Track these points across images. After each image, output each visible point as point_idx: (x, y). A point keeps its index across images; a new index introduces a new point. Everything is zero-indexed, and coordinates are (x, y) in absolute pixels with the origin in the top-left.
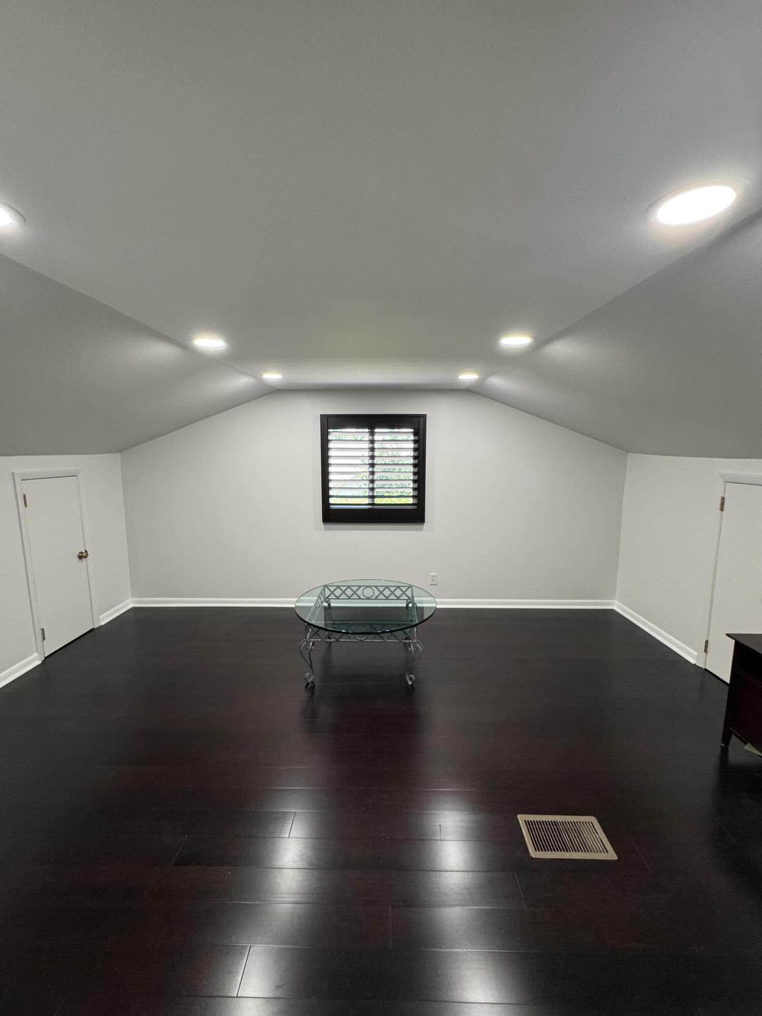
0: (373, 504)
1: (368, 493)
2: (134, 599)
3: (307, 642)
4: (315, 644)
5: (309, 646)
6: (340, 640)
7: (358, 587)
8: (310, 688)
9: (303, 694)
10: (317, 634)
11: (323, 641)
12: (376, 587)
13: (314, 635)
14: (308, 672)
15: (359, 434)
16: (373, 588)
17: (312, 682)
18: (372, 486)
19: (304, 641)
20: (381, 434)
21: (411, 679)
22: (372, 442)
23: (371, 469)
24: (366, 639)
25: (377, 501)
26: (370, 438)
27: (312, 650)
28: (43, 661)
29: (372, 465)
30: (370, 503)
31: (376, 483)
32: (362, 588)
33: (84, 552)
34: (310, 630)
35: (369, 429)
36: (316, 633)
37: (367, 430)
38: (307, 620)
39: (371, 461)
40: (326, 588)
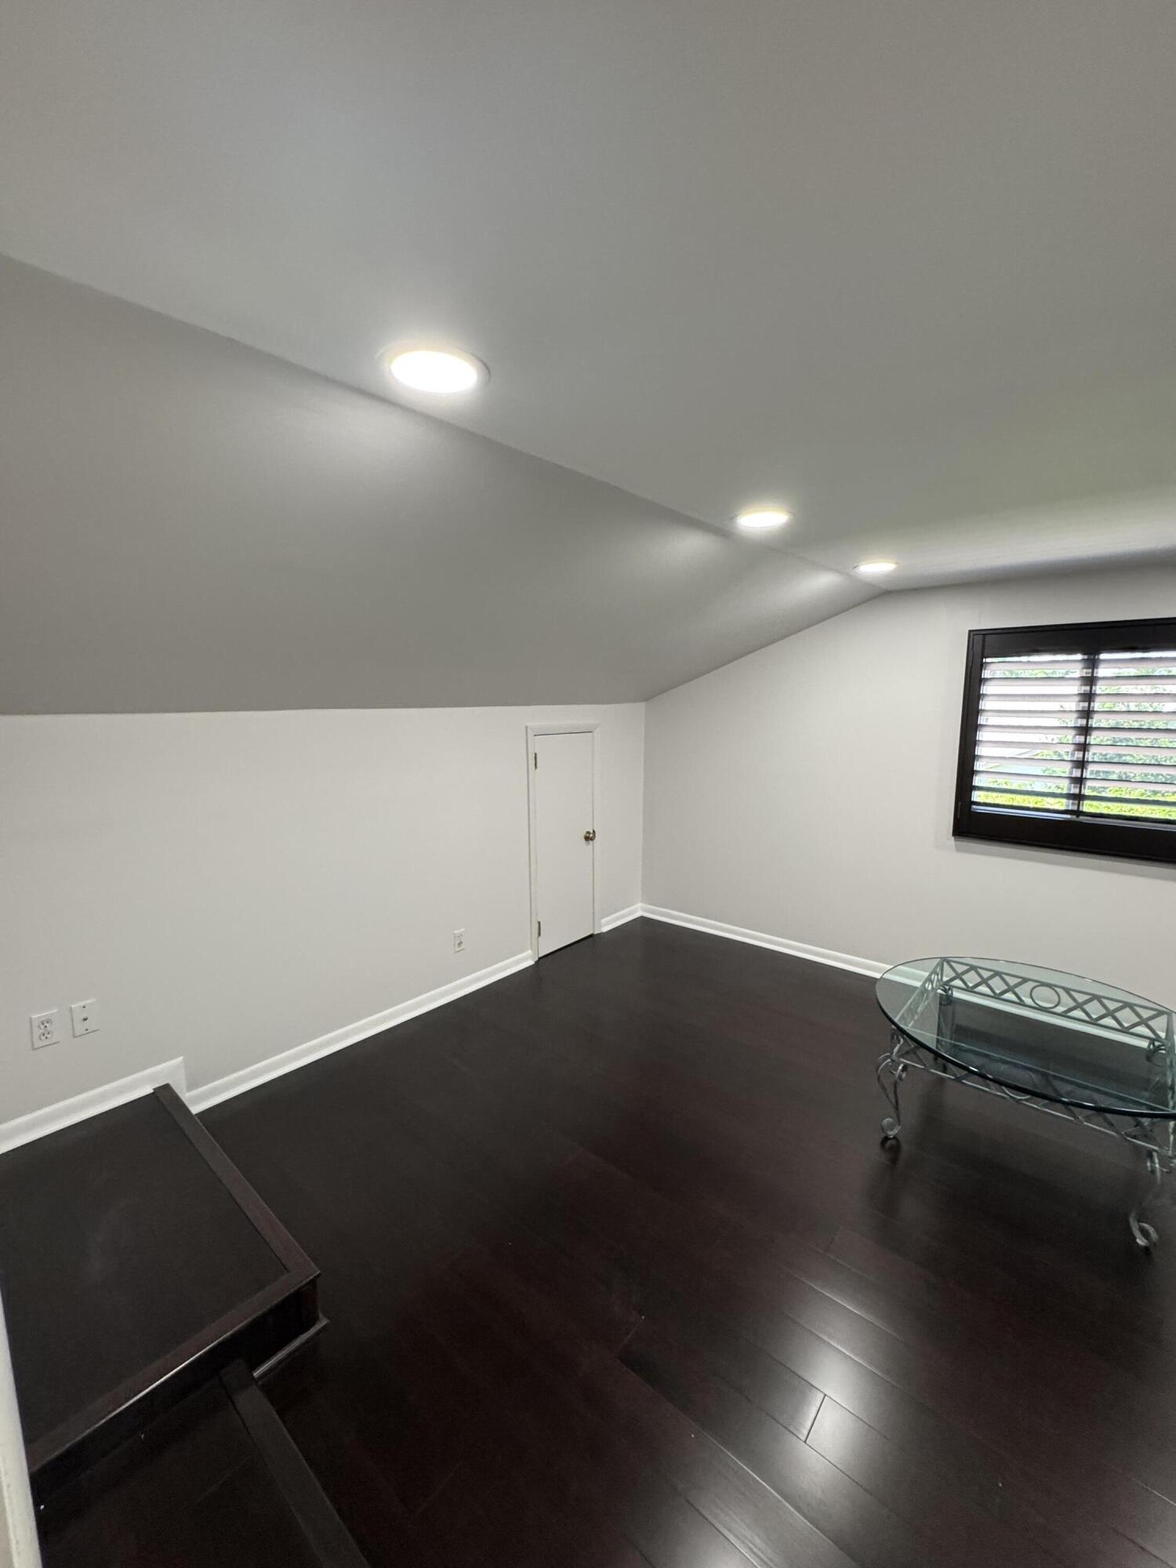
0: (1078, 813)
1: (1065, 787)
2: (643, 905)
3: (892, 1060)
4: (909, 1069)
5: (896, 1070)
6: (964, 1081)
7: (1020, 980)
8: (891, 1147)
9: (875, 1155)
10: (915, 1053)
11: (926, 1070)
12: (1067, 990)
13: (907, 1053)
14: (891, 1117)
15: (1057, 666)
16: (1058, 989)
17: (894, 1138)
18: (1079, 775)
19: (887, 1057)
20: (1113, 665)
21: (1145, 1233)
22: (1090, 681)
23: (1081, 739)
24: (1026, 1100)
25: (1088, 807)
26: (1086, 673)
27: (900, 1078)
28: (536, 962)
29: (1085, 731)
30: (1070, 808)
31: (1091, 768)
32: (1031, 984)
33: (591, 831)
34: (902, 1040)
35: (1084, 653)
36: (914, 1051)
37: (1079, 657)
38: (896, 1020)
39: (1082, 722)
40: (945, 964)
